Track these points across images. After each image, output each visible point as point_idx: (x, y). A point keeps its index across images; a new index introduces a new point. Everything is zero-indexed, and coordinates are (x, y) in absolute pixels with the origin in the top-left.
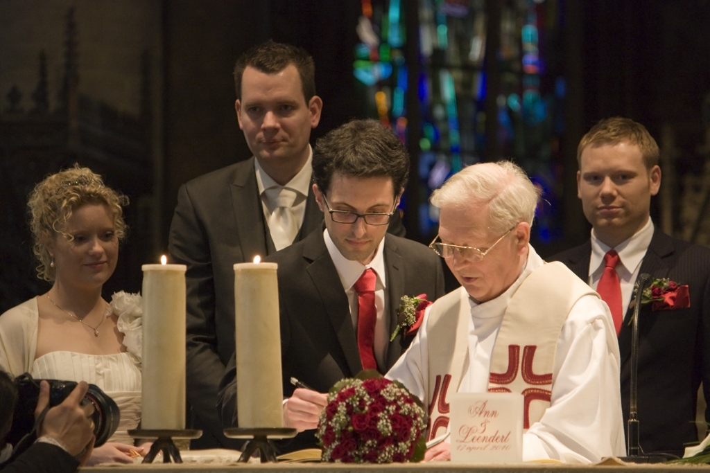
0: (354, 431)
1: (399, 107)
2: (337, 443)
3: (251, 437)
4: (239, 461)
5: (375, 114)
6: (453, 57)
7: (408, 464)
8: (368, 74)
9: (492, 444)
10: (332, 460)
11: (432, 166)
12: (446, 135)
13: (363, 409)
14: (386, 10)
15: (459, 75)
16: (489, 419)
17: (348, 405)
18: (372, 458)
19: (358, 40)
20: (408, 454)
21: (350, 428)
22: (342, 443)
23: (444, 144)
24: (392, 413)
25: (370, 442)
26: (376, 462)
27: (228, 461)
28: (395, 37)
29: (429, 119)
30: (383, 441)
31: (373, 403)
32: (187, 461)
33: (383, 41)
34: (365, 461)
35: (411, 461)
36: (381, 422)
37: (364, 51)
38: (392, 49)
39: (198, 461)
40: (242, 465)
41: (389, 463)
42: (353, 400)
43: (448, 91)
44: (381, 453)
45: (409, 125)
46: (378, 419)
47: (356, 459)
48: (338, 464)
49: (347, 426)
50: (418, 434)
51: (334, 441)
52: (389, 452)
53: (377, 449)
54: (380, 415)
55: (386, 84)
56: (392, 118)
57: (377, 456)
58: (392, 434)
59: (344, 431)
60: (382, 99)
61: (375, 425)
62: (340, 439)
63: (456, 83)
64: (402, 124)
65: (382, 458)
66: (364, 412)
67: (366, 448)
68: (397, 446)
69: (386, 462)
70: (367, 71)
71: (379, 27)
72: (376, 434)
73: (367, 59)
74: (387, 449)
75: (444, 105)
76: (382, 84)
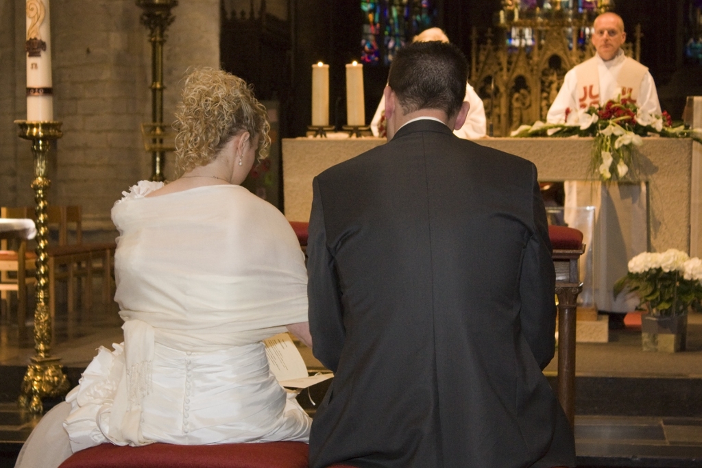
1: (377, 20)
5: (368, 22)
11: (389, 41)
12: (394, 30)
15: (398, 7)
23: (393, 33)
29: (388, 24)
43: (395, 13)
45: (381, 26)
55: (373, 11)
56: (374, 24)
60: (371, 16)
63: (397, 10)
64: (378, 25)
70: (366, 6)
73: (365, 2)
75: (393, 18)
76: (371, 11)
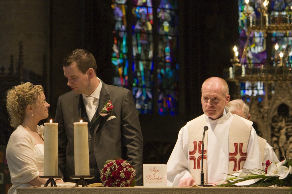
0: (112, 177)
1: (126, 73)
2: (107, 180)
3: (79, 178)
4: (75, 186)
5: (118, 75)
6: (143, 57)
7: (130, 187)
8: (116, 62)
9: (157, 181)
10: (105, 186)
11: (136, 92)
12: (141, 82)
13: (115, 169)
14: (122, 42)
15: (145, 62)
16: (156, 173)
17: (110, 168)
18: (118, 185)
19: (113, 51)
20: (130, 184)
21: (111, 176)
22: (108, 180)
23: (140, 85)
24: (125, 171)
25: (117, 180)
26: (120, 187)
27: (72, 186)
28: (124, 50)
29: (136, 77)
30: (122, 180)
31: (118, 168)
32: (59, 186)
33: (121, 51)
34: (116, 186)
35: (131, 186)
36: (121, 174)
37: (114, 55)
38: (123, 54)
39: (62, 186)
40: (76, 187)
41: (124, 187)
42: (112, 166)
43: (141, 68)
44: (121, 184)
45: (129, 78)
46: (120, 173)
47: (113, 185)
48: (107, 187)
49: (110, 175)
50: (133, 178)
51: (106, 180)
52: (124, 184)
53: (120, 182)
54: (121, 171)
55: (122, 65)
56: (123, 76)
57: (120, 185)
58: (125, 178)
59: (109, 177)
60: (120, 70)
61: (119, 175)
62: (108, 179)
63: (144, 65)
64: (127, 78)
65: (122, 185)
66: (116, 170)
67: (116, 182)
68: (127, 182)
69: (123, 187)
71: (119, 47)
72: (119, 177)
73: (116, 57)
74: (123, 182)
75: (140, 72)
76: (120, 65)
